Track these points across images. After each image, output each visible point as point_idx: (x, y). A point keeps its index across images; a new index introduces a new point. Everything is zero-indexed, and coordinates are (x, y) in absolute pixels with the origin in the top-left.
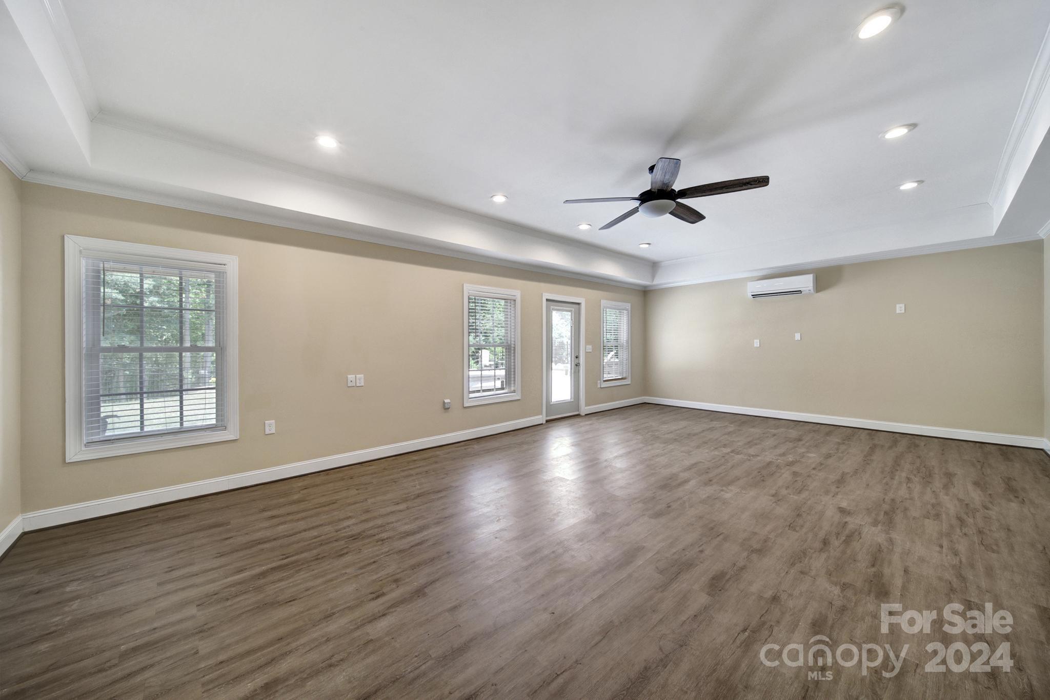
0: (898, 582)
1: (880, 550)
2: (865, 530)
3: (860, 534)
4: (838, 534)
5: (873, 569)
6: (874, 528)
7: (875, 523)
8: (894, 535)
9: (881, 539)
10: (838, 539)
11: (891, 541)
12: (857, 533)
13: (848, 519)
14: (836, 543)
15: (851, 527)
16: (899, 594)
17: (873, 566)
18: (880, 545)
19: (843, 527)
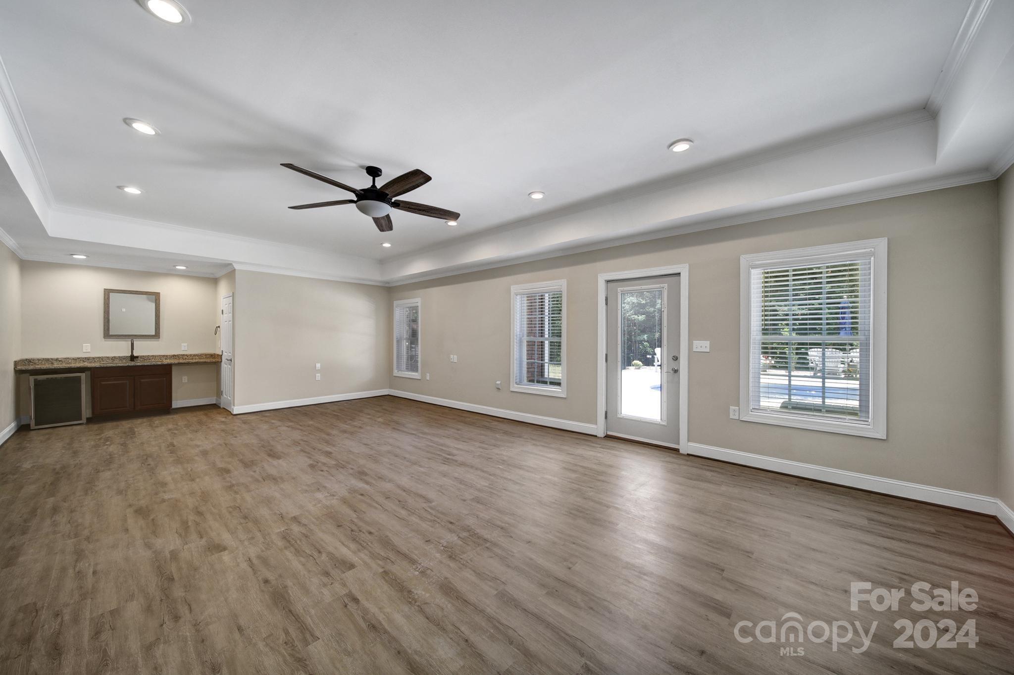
0: (131, 521)
1: (154, 533)
2: (178, 542)
3: (180, 535)
4: (197, 524)
5: (152, 518)
6: (172, 548)
7: (174, 555)
8: (148, 554)
9: (159, 543)
10: (193, 521)
11: (148, 546)
12: (183, 534)
13: (203, 542)
14: (192, 517)
15: (194, 536)
16: (128, 516)
17: (153, 520)
18: (156, 536)
19: (199, 532)
